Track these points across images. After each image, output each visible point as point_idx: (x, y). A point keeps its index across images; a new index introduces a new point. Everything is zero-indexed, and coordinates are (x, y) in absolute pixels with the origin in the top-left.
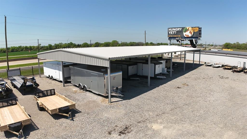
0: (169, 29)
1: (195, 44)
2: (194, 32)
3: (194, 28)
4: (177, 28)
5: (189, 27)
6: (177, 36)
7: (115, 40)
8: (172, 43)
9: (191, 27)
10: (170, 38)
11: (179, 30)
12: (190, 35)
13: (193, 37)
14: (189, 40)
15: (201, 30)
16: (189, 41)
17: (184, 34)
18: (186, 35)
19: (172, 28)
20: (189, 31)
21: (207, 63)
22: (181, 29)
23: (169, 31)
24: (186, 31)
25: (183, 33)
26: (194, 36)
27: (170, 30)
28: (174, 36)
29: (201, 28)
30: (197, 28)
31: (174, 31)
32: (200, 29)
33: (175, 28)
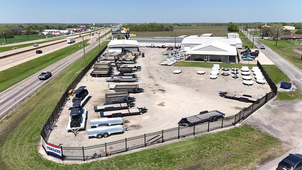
3: (127, 29)
6: (117, 33)
10: (113, 34)
11: (118, 29)
12: (125, 32)
14: (125, 35)
20: (124, 30)
25: (121, 31)
26: (127, 33)
31: (115, 30)
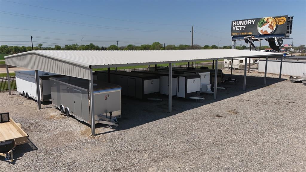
0: (234, 22)
1: (278, 45)
2: (277, 26)
3: (279, 19)
4: (248, 20)
5: (268, 18)
6: (246, 34)
7: (157, 42)
8: (237, 45)
9: (273, 17)
10: (234, 38)
11: (251, 24)
12: (269, 31)
13: (275, 33)
14: (266, 40)
15: (292, 21)
16: (268, 41)
17: (260, 29)
18: (262, 30)
19: (238, 21)
20: (268, 24)
21: (295, 78)
22: (253, 22)
23: (233, 25)
24: (262, 25)
25: (257, 28)
26: (278, 32)
27: (235, 24)
28: (241, 34)
29: (292, 18)
30: (284, 18)
31: (242, 25)
32: (290, 19)
33: (244, 20)
